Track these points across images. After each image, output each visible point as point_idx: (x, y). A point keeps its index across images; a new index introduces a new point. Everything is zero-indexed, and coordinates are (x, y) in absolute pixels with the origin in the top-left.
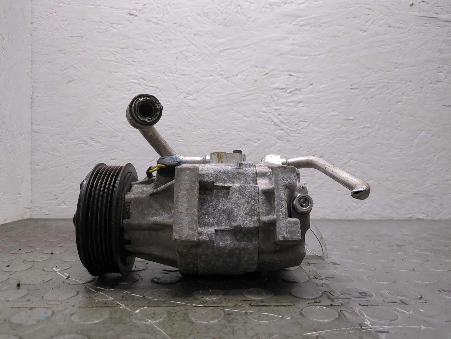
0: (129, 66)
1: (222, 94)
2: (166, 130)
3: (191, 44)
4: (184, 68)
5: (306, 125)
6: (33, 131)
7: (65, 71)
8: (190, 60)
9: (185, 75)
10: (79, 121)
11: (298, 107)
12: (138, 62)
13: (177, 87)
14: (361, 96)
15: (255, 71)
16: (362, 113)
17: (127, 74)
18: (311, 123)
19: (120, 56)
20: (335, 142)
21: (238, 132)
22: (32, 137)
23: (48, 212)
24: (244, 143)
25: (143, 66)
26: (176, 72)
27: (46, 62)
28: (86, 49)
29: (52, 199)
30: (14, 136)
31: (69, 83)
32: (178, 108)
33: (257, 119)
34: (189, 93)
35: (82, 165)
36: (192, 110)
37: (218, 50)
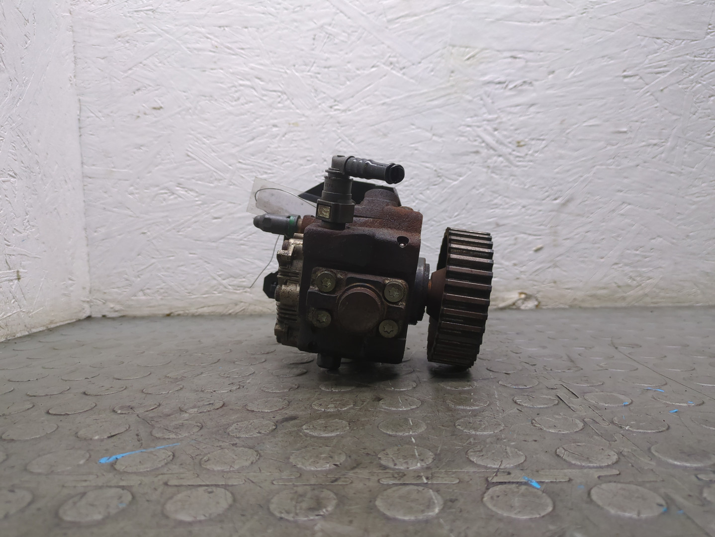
0: (234, 57)
1: (394, 98)
2: (302, 165)
3: (338, 11)
4: (326, 55)
5: (542, 146)
6: (85, 176)
7: (130, 72)
8: (336, 41)
9: (329, 67)
10: (159, 156)
11: (529, 115)
12: (249, 48)
13: (316, 90)
14: (642, 88)
15: (452, 54)
16: (644, 120)
17: (231, 70)
18: (552, 141)
19: (218, 41)
20: (594, 173)
21: (424, 164)
22: (84, 185)
23: (118, 307)
24: (435, 181)
25: (258, 56)
26: (314, 63)
27: (97, 58)
28: (162, 31)
29: (123, 287)
30: (55, 184)
31: (136, 92)
32: (320, 126)
33: (457, 139)
34: (338, 99)
35: (167, 229)
36: (343, 128)
37: (385, 19)
